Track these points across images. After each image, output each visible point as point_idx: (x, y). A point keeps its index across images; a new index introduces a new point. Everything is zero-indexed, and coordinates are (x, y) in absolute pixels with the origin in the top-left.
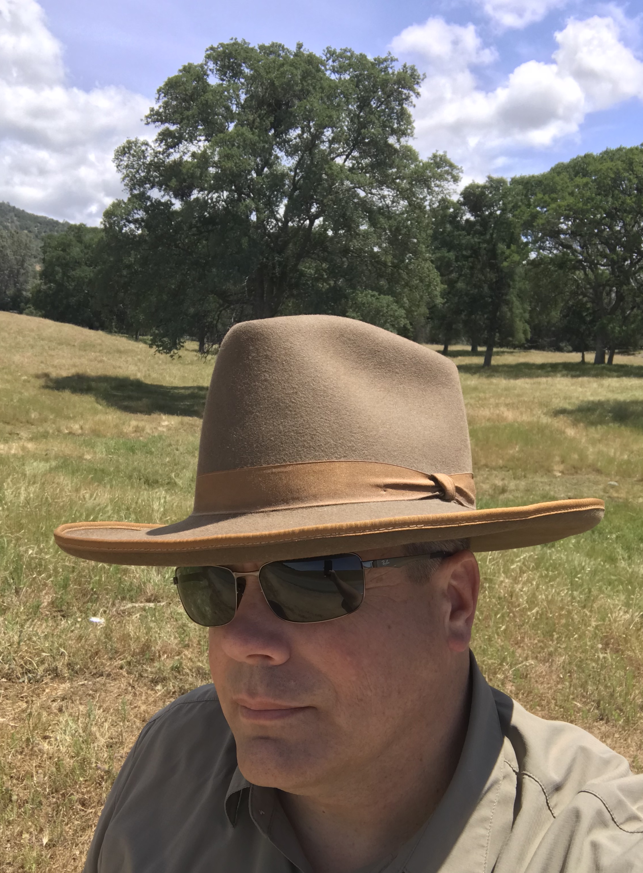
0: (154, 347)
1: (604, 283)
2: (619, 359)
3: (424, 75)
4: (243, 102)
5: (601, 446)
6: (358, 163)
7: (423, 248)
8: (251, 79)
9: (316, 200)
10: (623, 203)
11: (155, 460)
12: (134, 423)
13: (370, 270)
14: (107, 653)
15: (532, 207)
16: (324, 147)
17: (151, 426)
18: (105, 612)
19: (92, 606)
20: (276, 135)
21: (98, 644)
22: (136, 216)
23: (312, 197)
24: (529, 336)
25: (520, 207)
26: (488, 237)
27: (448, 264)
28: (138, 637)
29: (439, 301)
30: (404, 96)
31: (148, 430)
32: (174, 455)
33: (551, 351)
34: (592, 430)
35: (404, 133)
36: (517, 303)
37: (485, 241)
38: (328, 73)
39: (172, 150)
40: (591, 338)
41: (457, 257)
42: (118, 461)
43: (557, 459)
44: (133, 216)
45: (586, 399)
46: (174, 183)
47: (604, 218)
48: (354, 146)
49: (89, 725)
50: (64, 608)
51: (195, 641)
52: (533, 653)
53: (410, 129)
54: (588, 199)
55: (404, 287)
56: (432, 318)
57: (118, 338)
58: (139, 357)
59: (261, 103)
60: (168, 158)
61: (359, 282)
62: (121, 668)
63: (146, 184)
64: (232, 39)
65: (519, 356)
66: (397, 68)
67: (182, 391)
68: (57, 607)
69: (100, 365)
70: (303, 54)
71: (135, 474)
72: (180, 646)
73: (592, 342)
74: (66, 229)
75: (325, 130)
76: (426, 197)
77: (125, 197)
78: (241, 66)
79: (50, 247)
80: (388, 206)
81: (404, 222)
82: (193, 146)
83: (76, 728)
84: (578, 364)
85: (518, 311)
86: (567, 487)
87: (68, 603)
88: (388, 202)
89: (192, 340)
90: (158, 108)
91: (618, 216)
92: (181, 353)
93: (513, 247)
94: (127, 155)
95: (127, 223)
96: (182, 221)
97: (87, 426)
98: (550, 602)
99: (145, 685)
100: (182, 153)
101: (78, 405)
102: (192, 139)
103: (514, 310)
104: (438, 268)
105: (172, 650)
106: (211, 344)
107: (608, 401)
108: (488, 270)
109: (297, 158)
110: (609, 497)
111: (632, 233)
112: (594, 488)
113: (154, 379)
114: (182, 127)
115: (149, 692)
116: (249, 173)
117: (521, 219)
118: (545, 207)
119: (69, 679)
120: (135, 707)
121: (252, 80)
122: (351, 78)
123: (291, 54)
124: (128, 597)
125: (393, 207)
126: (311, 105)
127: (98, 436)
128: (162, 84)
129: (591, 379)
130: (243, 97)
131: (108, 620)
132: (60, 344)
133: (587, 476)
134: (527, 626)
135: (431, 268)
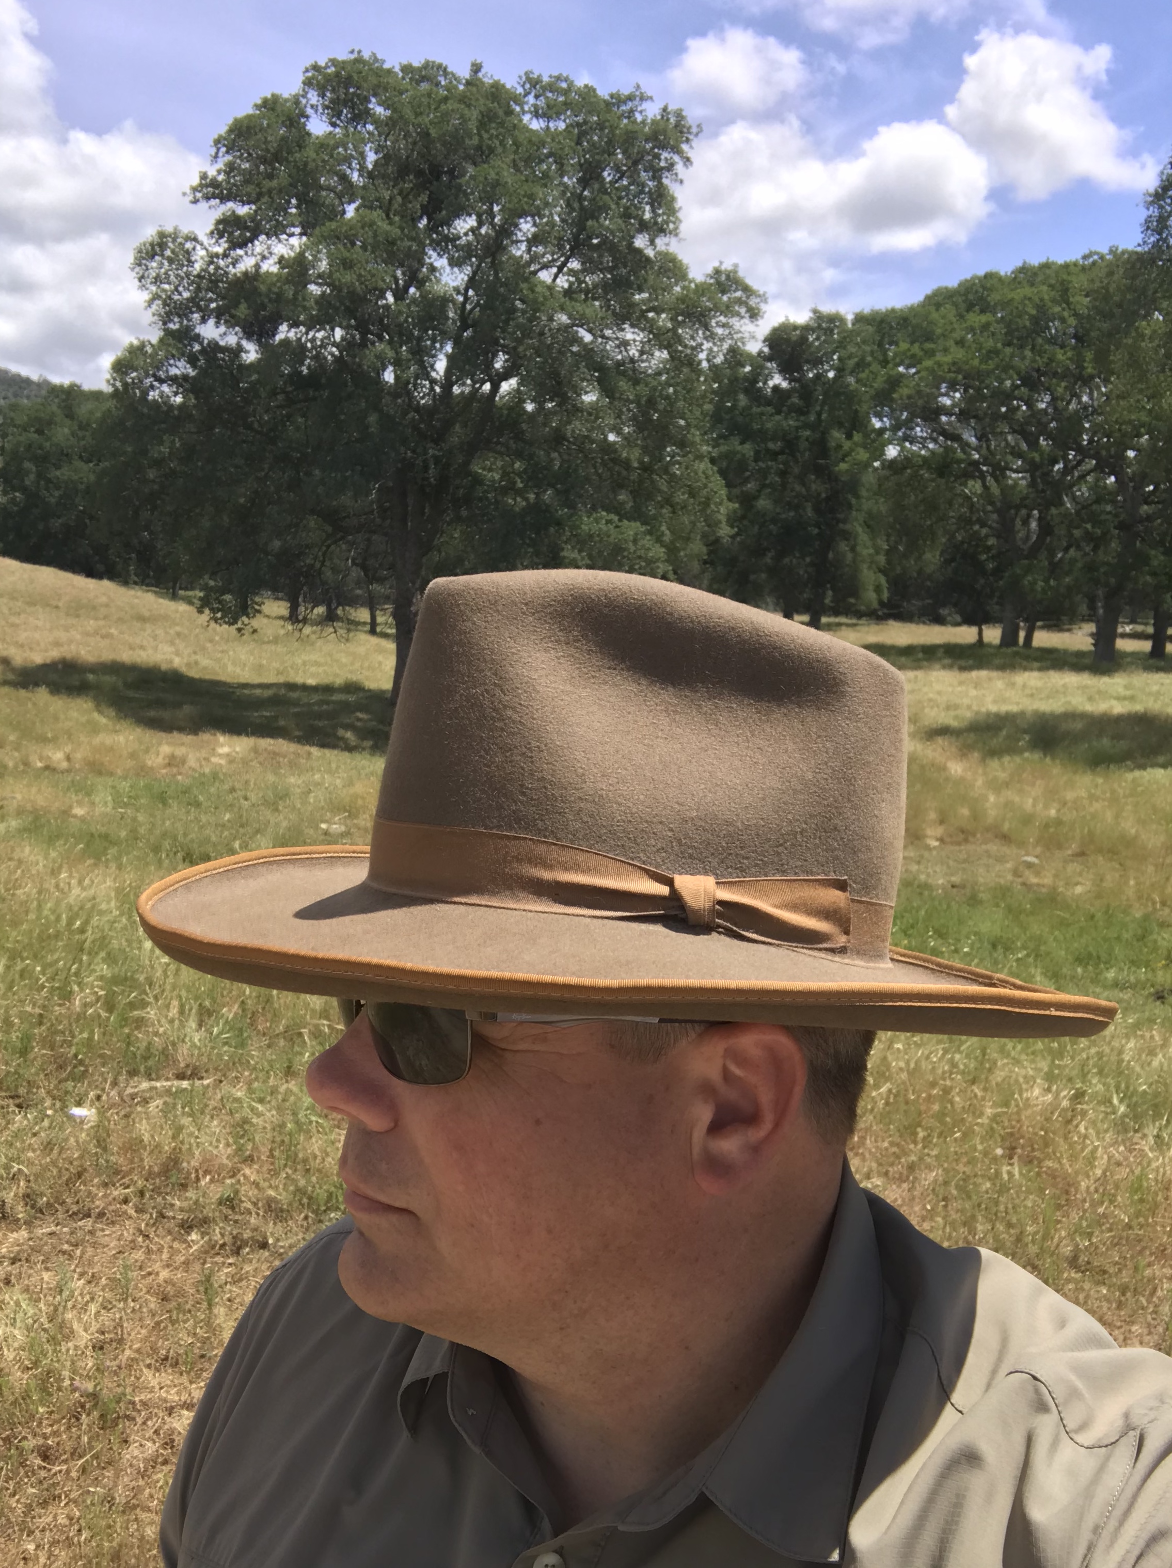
0: (207, 611)
1: (1018, 502)
2: (1043, 638)
3: (699, 126)
4: (370, 167)
5: (1009, 793)
6: (580, 282)
7: (696, 435)
8: (387, 125)
9: (503, 346)
10: (1051, 360)
11: (204, 818)
12: (166, 749)
13: (600, 476)
14: (99, 1175)
15: (890, 365)
16: (519, 251)
17: (198, 755)
18: (98, 1098)
19: (75, 1087)
20: (431, 229)
21: (81, 1157)
22: (174, 371)
23: (496, 342)
24: (885, 595)
25: (869, 365)
26: (812, 418)
27: (742, 466)
28: (158, 1146)
29: (725, 531)
30: (663, 164)
31: (192, 762)
32: (240, 808)
33: (924, 623)
34: (994, 764)
35: (662, 231)
36: (863, 536)
37: (806, 426)
38: (526, 118)
39: (240, 252)
40: (995, 600)
41: (757, 453)
42: (134, 819)
43: (932, 815)
44: (167, 371)
45: (983, 710)
46: (243, 310)
47: (1018, 387)
48: (571, 249)
49: (61, 1309)
50: (22, 1091)
51: (263, 1149)
52: (880, 1164)
53: (674, 223)
54: (990, 352)
55: (662, 507)
56: (712, 563)
57: (139, 593)
58: (178, 629)
59: (404, 170)
60: (234, 267)
61: (581, 496)
62: (126, 1201)
63: (192, 313)
64: (352, 52)
65: (868, 632)
66: (651, 111)
67: (258, 692)
68: (8, 1089)
69: (104, 643)
70: (483, 83)
71: (166, 844)
72: (236, 1159)
73: (997, 607)
74: (44, 392)
75: (522, 221)
76: (702, 344)
77: (155, 336)
78: (370, 102)
79: (15, 426)
80: (632, 360)
81: (663, 389)
82: (280, 245)
83: (35, 1314)
84: (971, 647)
85: (866, 551)
86: (949, 867)
87: (29, 1082)
88: (633, 352)
89: (277, 599)
90: (215, 173)
91: (1042, 384)
92: (257, 622)
93: (857, 437)
94: (157, 258)
95: (156, 384)
96: (258, 381)
97: (79, 756)
98: (914, 1073)
99: (169, 1232)
100: (259, 257)
101: (62, 716)
102: (277, 231)
103: (858, 548)
104: (723, 473)
105: (222, 1166)
106: (310, 606)
107: (1022, 713)
108: (813, 477)
109: (468, 270)
110: (1024, 884)
111: (1066, 415)
112: (997, 868)
113: (205, 668)
114: (259, 208)
115: (176, 1245)
116: (382, 296)
117: (872, 387)
118: (914, 366)
119: (25, 1223)
120: (150, 1274)
121: (387, 127)
122: (567, 127)
123: (459, 82)
124: (142, 1069)
125: (643, 361)
126: (497, 174)
127: (100, 773)
128: (223, 130)
129: (994, 674)
130: (371, 158)
131: (101, 1112)
132: (32, 604)
133: (984, 847)
134: (871, 1117)
135: (710, 473)
